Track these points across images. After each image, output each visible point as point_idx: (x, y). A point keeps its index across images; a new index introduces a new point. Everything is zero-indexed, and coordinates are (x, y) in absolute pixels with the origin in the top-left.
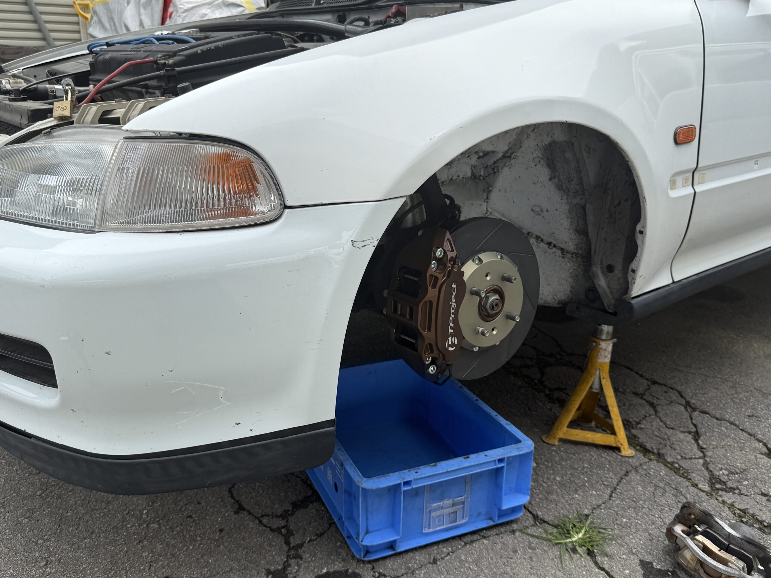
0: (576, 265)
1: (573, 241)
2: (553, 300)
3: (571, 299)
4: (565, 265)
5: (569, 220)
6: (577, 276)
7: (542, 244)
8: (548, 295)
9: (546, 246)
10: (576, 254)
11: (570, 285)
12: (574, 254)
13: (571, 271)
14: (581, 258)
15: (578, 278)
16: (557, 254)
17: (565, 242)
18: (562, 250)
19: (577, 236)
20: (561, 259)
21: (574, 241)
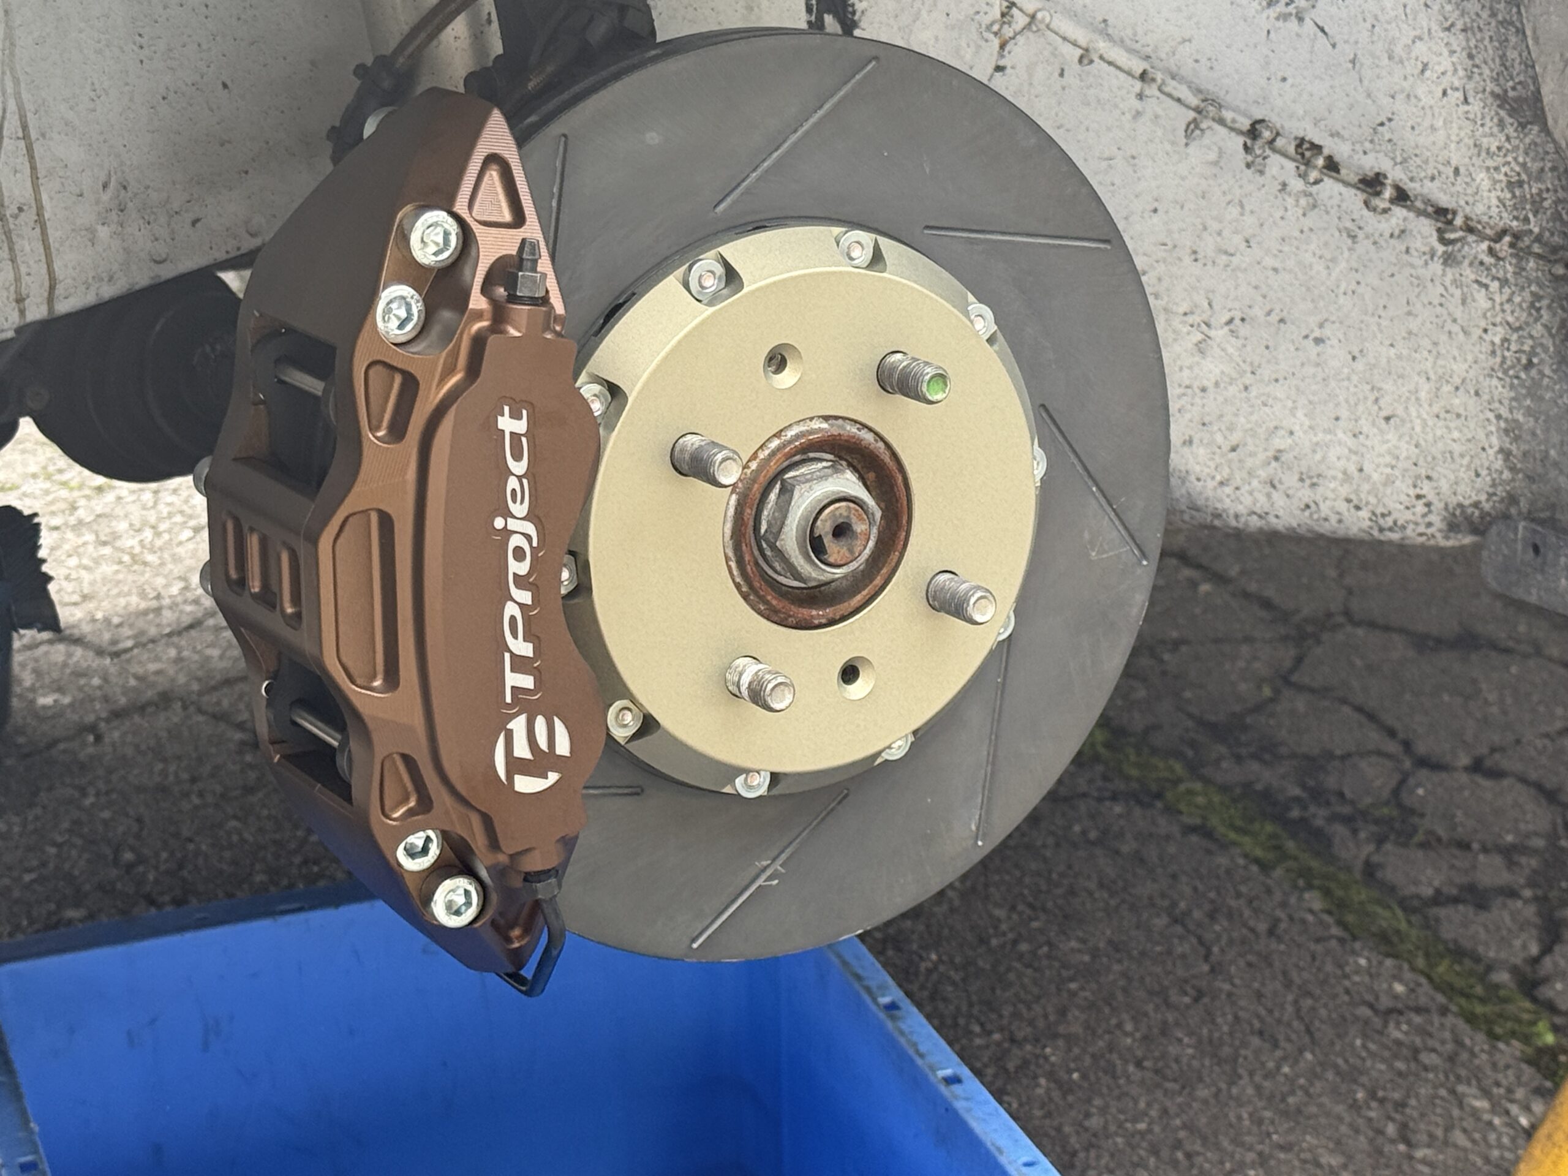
0: (1517, 299)
1: (1490, 163)
2: (1420, 508)
3: (1512, 499)
4: (1464, 302)
5: (1457, 41)
6: (1530, 364)
7: (1330, 187)
8: (1389, 481)
9: (1354, 199)
10: (1517, 236)
11: (1499, 417)
12: (1507, 239)
13: (1497, 335)
14: (1539, 256)
15: (1533, 372)
16: (1418, 244)
17: (1450, 171)
18: (1442, 215)
19: (1510, 131)
20: (1436, 266)
21: (1500, 160)
